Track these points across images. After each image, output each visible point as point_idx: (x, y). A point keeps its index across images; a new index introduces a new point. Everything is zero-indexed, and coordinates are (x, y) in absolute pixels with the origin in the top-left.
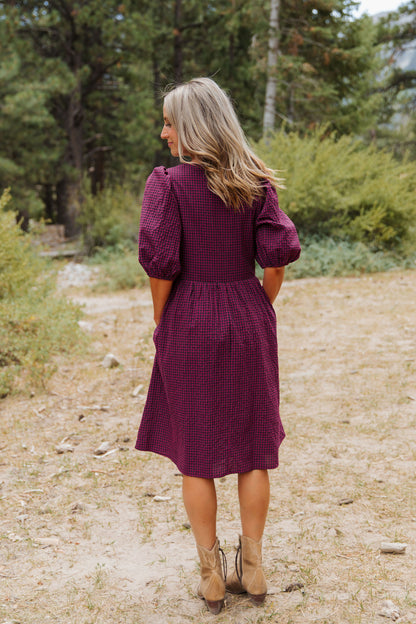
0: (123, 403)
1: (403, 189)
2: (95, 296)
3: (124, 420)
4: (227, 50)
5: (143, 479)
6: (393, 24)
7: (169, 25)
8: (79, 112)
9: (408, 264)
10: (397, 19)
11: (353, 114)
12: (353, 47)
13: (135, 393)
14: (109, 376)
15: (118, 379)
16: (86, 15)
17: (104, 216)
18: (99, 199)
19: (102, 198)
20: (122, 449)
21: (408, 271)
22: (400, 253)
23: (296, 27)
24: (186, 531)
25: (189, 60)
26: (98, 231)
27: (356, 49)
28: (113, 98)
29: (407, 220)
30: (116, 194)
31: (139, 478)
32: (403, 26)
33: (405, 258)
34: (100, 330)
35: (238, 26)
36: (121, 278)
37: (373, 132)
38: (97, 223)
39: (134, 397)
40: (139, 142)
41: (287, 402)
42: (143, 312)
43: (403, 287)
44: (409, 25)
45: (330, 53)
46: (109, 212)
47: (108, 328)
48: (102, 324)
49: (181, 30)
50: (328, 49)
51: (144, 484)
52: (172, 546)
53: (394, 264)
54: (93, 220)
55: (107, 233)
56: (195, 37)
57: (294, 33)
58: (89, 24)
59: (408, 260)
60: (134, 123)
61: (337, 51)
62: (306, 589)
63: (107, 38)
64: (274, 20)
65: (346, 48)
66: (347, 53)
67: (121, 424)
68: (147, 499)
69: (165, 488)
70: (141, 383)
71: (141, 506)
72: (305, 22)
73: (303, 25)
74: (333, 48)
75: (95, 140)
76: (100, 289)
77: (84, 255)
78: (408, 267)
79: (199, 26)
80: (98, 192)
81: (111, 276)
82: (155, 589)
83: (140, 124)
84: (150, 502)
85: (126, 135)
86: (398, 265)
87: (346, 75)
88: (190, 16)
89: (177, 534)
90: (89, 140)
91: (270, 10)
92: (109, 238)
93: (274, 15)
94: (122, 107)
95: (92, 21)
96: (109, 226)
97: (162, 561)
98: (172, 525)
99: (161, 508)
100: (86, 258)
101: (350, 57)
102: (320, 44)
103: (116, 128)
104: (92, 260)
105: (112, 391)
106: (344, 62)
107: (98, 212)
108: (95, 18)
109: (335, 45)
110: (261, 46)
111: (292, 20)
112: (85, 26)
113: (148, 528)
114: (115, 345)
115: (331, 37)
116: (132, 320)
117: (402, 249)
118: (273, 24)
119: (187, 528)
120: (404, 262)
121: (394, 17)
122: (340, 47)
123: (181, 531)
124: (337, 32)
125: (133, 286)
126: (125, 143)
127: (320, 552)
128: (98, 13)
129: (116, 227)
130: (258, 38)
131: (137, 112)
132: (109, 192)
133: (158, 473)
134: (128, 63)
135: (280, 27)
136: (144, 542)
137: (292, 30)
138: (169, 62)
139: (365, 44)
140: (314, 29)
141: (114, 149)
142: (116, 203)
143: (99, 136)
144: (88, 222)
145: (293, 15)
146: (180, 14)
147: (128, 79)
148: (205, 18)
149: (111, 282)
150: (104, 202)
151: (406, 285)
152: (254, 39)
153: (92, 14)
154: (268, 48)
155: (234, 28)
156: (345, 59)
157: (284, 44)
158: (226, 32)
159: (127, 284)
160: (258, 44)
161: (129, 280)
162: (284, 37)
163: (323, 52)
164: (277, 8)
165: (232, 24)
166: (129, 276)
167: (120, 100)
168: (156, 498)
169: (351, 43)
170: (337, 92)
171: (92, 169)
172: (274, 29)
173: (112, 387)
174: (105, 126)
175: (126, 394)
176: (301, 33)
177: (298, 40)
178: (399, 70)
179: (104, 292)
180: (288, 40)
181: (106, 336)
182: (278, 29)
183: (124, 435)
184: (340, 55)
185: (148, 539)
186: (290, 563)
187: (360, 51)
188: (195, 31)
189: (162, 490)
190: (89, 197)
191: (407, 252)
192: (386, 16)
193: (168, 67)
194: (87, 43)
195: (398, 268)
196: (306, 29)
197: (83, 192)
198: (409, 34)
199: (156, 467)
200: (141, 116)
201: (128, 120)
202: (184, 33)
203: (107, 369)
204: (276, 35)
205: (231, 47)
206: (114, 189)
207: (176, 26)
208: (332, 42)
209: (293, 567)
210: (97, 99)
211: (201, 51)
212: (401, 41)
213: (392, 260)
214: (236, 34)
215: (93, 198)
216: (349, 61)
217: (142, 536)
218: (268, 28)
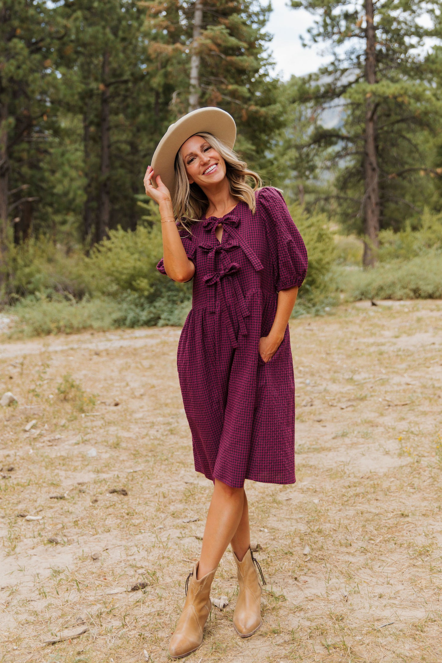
0: (15, 437)
1: (312, 240)
2: (9, 343)
3: (11, 452)
4: (153, 106)
5: (20, 502)
6: (313, 84)
7: (96, 80)
8: (5, 163)
9: (317, 311)
10: (317, 80)
11: (270, 168)
12: (270, 104)
13: (28, 427)
14: (5, 413)
15: (13, 416)
16: (12, 68)
17: (26, 266)
18: (22, 249)
19: (26, 248)
20: (4, 477)
21: (317, 318)
22: (310, 300)
23: (215, 85)
24: (50, 545)
25: (117, 114)
26: (20, 280)
27: (272, 107)
28: (38, 150)
29: (317, 269)
30: (38, 244)
31: (15, 501)
32: (324, 86)
33: (314, 305)
34: (7, 373)
35: (162, 83)
36: (37, 324)
37: (301, 187)
38: (19, 273)
39: (25, 431)
40: (66, 194)
41: (172, 434)
42: (53, 357)
43: (309, 333)
44: (329, 85)
45: (247, 109)
46: (31, 261)
47: (14, 372)
48: (10, 368)
49: (107, 86)
50: (245, 106)
51: (20, 507)
52: (35, 558)
53: (304, 312)
54: (15, 269)
55: (29, 283)
56: (122, 93)
57: (213, 90)
58: (15, 78)
59: (318, 307)
60: (58, 175)
61: (253, 108)
62: (148, 589)
63: (33, 92)
64: (195, 78)
65: (263, 105)
66: (263, 110)
67: (8, 456)
68: (20, 519)
69: (38, 509)
70: (35, 419)
71: (11, 525)
72: (223, 80)
73: (222, 83)
74: (250, 105)
75: (22, 191)
76: (15, 336)
77: (6, 303)
78: (317, 314)
79: (126, 82)
80: (21, 242)
81: (27, 323)
82: (8, 593)
83: (65, 175)
84: (21, 522)
85: (54, 187)
86: (308, 313)
87: (264, 131)
88: (118, 72)
89: (41, 548)
90: (14, 191)
91: (190, 68)
92: (31, 287)
93: (194, 73)
94: (48, 158)
95: (18, 75)
96: (31, 275)
97: (21, 570)
98: (38, 539)
99: (31, 527)
100: (7, 307)
101: (267, 114)
102: (237, 102)
103: (43, 179)
104: (13, 308)
105: (6, 426)
106: (262, 119)
107: (20, 262)
108: (21, 72)
109: (252, 102)
110: (181, 102)
111: (212, 78)
112: (11, 80)
113: (14, 543)
114: (18, 386)
115: (248, 95)
116: (40, 363)
117: (312, 297)
118: (193, 82)
119: (51, 542)
120: (313, 310)
121: (313, 77)
122: (256, 104)
123: (45, 545)
124: (255, 91)
125: (49, 332)
126: (53, 195)
127: (168, 558)
128: (24, 66)
129: (38, 276)
130: (179, 94)
131: (63, 164)
132: (32, 241)
133: (34, 497)
134: (56, 116)
135: (200, 85)
136: (8, 555)
137: (211, 88)
138: (97, 116)
139: (280, 102)
140: (231, 87)
141: (40, 200)
142: (39, 253)
143: (25, 187)
144: (11, 272)
145: (212, 74)
146: (107, 70)
147: (57, 132)
148: (132, 74)
149: (27, 328)
150: (28, 251)
151: (311, 330)
152: (174, 95)
153: (19, 67)
154: (189, 105)
155: (159, 84)
156: (261, 116)
157: (204, 100)
158: (152, 89)
159: (43, 331)
160: (178, 100)
161: (45, 327)
162: (204, 94)
163: (242, 109)
164: (197, 67)
165: (157, 81)
166: (45, 323)
167: (46, 152)
168: (28, 517)
169: (267, 101)
170: (254, 148)
171: (17, 220)
172: (194, 86)
173: (6, 423)
174: (32, 176)
175: (18, 429)
176: (219, 90)
177: (216, 98)
178: (321, 127)
179: (19, 339)
180: (207, 96)
181: (11, 378)
182: (197, 86)
183: (10, 464)
184: (257, 112)
185: (12, 553)
186: (139, 568)
187: (276, 108)
188: (123, 87)
189: (35, 511)
190: (12, 246)
191: (316, 300)
192: (307, 78)
193: (96, 120)
194: (15, 95)
195: (308, 316)
196: (223, 87)
197: (6, 241)
198: (330, 94)
199: (34, 491)
200: (67, 168)
201: (53, 172)
202: (111, 89)
203: (5, 407)
204: (196, 93)
205: (157, 103)
206: (37, 238)
207: (103, 81)
208: (249, 99)
209: (140, 571)
210: (23, 150)
211: (128, 106)
212: (322, 100)
213: (303, 307)
214: (161, 90)
215: (15, 247)
216: (266, 118)
217: (7, 550)
218: (189, 85)
